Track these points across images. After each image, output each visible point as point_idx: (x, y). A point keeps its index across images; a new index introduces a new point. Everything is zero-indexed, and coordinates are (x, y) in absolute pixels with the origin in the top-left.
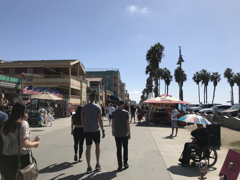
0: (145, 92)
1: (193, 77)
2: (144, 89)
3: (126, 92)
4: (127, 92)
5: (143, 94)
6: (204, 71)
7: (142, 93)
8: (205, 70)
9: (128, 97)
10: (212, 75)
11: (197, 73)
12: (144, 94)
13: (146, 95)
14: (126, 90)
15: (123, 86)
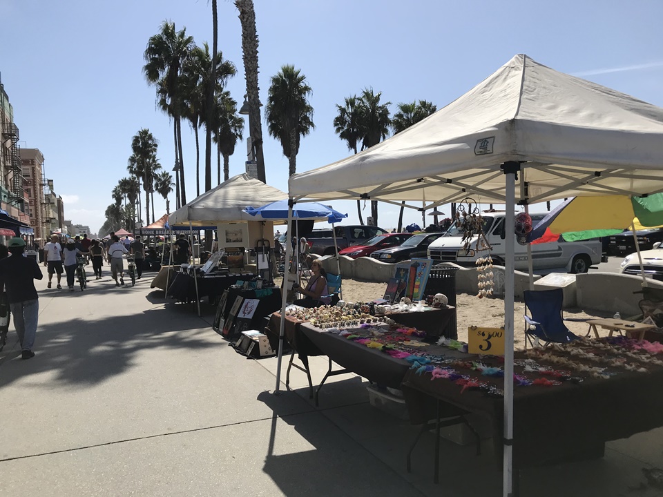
0: (124, 191)
1: (337, 119)
2: (120, 182)
3: (46, 190)
4: (51, 187)
5: (114, 201)
6: (372, 98)
7: (113, 196)
8: (375, 95)
9: (60, 208)
10: (400, 116)
11: (351, 102)
12: (119, 200)
13: (126, 201)
14: (49, 181)
15: (33, 162)
